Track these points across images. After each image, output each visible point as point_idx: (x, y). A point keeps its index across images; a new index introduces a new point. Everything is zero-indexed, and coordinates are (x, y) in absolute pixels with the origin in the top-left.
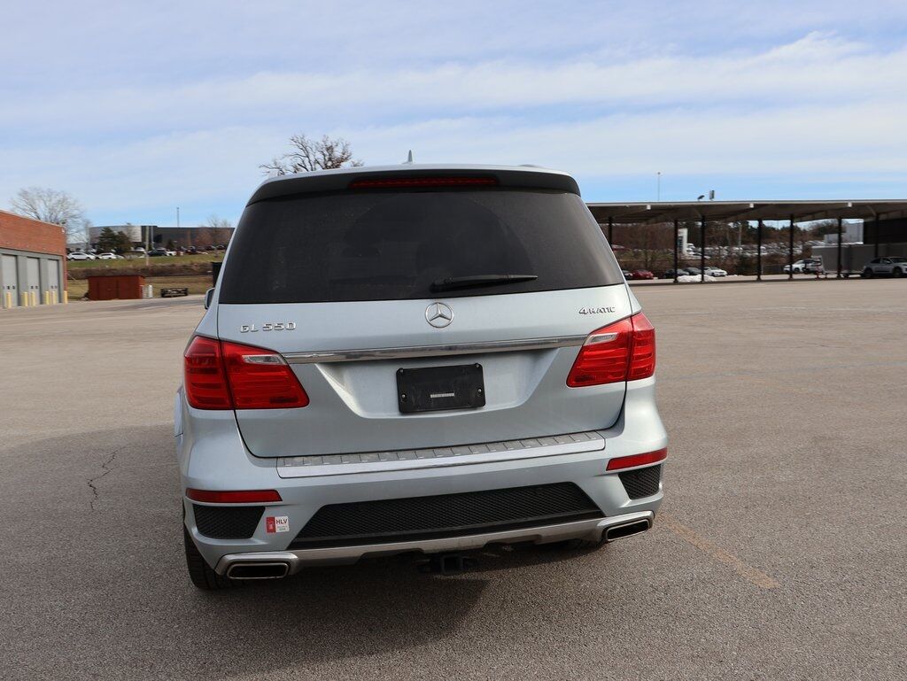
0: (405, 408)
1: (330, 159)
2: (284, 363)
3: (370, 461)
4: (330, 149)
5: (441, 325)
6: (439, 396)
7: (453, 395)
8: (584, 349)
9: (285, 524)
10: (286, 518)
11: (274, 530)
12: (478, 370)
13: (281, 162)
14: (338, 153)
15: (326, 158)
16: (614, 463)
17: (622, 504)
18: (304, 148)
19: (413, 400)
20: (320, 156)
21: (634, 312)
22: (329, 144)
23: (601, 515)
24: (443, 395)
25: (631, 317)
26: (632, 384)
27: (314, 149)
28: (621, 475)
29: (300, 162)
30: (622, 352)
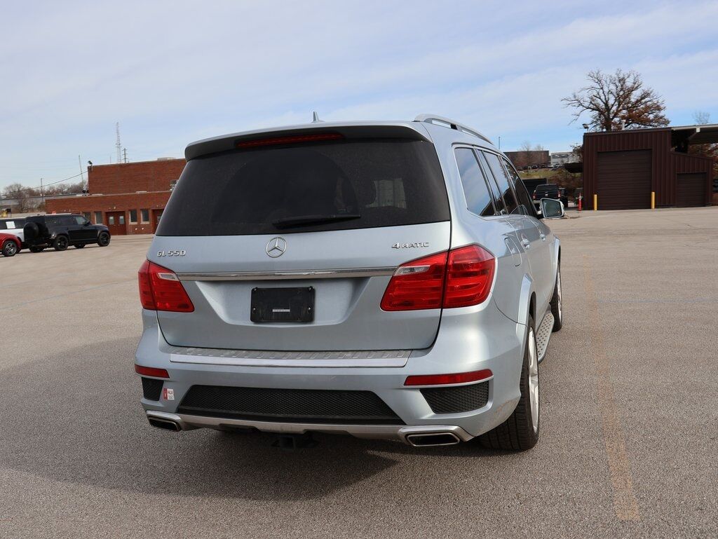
0: (255, 318)
1: (622, 89)
2: (178, 280)
3: (226, 356)
4: (622, 80)
5: (275, 255)
6: (279, 311)
7: (289, 311)
8: (393, 279)
9: (171, 394)
10: (172, 390)
11: (166, 398)
12: (311, 292)
13: (579, 95)
14: (629, 83)
15: (619, 89)
16: (412, 381)
17: (422, 416)
18: (599, 81)
19: (260, 312)
20: (613, 87)
21: (453, 247)
22: (621, 76)
23: (402, 423)
24: (282, 311)
25: (449, 251)
26: (447, 312)
27: (608, 81)
28: (423, 391)
29: (595, 94)
30: (437, 283)
